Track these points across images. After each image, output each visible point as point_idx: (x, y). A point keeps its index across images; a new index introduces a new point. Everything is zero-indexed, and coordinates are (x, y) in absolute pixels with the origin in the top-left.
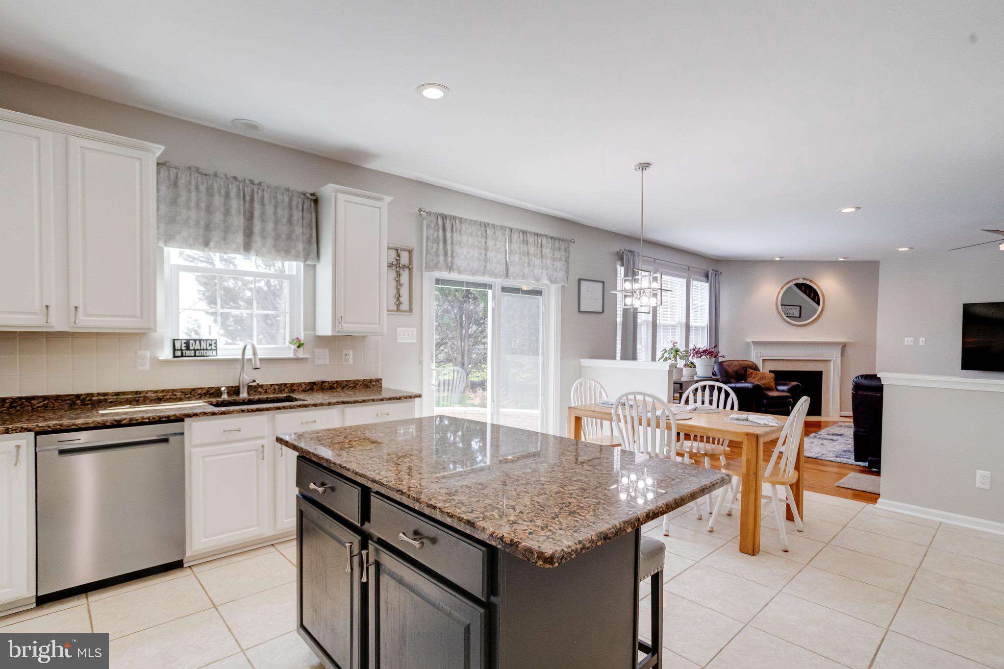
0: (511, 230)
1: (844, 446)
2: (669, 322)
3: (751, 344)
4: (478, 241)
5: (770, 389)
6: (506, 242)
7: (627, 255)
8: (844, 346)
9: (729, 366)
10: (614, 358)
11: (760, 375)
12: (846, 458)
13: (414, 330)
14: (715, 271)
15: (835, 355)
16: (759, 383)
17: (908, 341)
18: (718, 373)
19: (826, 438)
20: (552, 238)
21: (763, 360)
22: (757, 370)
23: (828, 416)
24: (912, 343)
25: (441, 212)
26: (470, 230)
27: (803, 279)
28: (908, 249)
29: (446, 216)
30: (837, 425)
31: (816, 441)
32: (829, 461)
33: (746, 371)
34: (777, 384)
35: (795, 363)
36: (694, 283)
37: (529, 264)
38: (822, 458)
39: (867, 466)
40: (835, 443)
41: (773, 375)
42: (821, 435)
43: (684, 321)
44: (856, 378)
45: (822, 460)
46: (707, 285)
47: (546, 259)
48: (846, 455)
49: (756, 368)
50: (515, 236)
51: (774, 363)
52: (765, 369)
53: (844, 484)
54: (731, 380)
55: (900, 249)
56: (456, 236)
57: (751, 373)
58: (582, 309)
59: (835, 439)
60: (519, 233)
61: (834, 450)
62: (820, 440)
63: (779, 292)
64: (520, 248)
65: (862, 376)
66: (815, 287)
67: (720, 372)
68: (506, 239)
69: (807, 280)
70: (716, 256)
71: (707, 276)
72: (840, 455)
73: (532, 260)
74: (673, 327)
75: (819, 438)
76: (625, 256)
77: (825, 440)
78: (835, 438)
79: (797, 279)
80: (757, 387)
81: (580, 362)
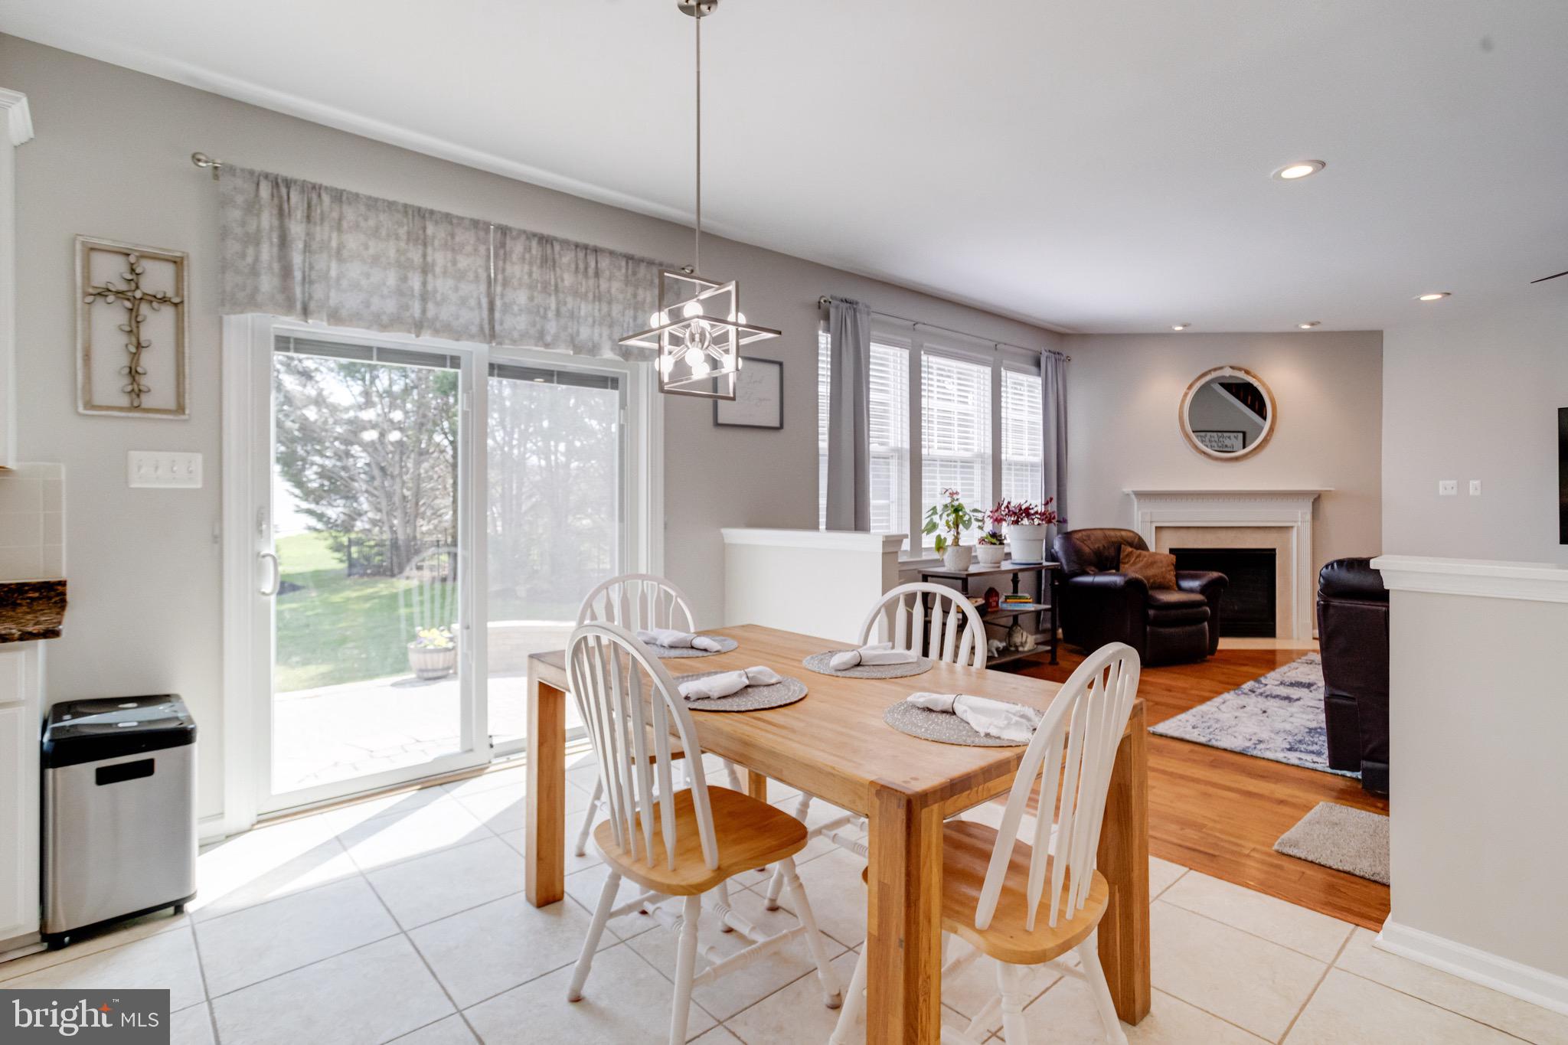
0: (504, 231)
1: (1311, 717)
2: (957, 452)
3: (1133, 496)
4: (398, 251)
5: (1164, 587)
6: (489, 257)
7: (837, 307)
8: (1317, 500)
9: (1083, 541)
10: (815, 527)
11: (1145, 559)
12: (1312, 752)
13: (198, 459)
14: (1055, 353)
15: (1299, 516)
16: (1140, 577)
17: (1446, 487)
18: (1061, 555)
19: (1275, 693)
20: (629, 258)
21: (1156, 528)
22: (1143, 550)
23: (1289, 637)
24: (1454, 492)
25: (273, 169)
26: (372, 223)
27: (1232, 367)
28: (1439, 296)
29: (288, 183)
30: (1304, 658)
31: (1254, 703)
32: (1272, 761)
33: (1119, 550)
34: (1178, 577)
35: (1222, 534)
36: (1009, 377)
37: (558, 313)
38: (1255, 753)
39: (1360, 777)
40: (1294, 708)
41: (1173, 558)
42: (1266, 685)
43: (989, 451)
44: (1327, 567)
45: (1256, 757)
46: (1038, 381)
47: (610, 303)
48: (1314, 743)
49: (1141, 545)
50: (517, 248)
51: (1182, 533)
52: (1160, 547)
53: (1296, 845)
54: (1088, 570)
55: (1424, 298)
56: (321, 232)
57: (1129, 555)
58: (720, 421)
59: (1295, 697)
60: (528, 238)
61: (1288, 727)
62: (1261, 699)
63: (1186, 395)
64: (530, 274)
65: (1340, 563)
66: (1256, 384)
67: (1066, 552)
68: (488, 250)
69: (1240, 369)
70: (1057, 325)
71: (1038, 364)
72: (1300, 742)
73: (565, 303)
74: (966, 464)
75: (1261, 694)
76: (832, 312)
77: (1272, 700)
78: (1295, 693)
79: (1221, 368)
80: (1133, 584)
81: (721, 535)
